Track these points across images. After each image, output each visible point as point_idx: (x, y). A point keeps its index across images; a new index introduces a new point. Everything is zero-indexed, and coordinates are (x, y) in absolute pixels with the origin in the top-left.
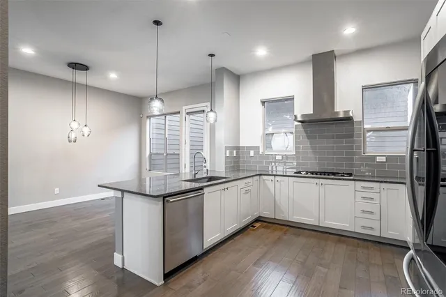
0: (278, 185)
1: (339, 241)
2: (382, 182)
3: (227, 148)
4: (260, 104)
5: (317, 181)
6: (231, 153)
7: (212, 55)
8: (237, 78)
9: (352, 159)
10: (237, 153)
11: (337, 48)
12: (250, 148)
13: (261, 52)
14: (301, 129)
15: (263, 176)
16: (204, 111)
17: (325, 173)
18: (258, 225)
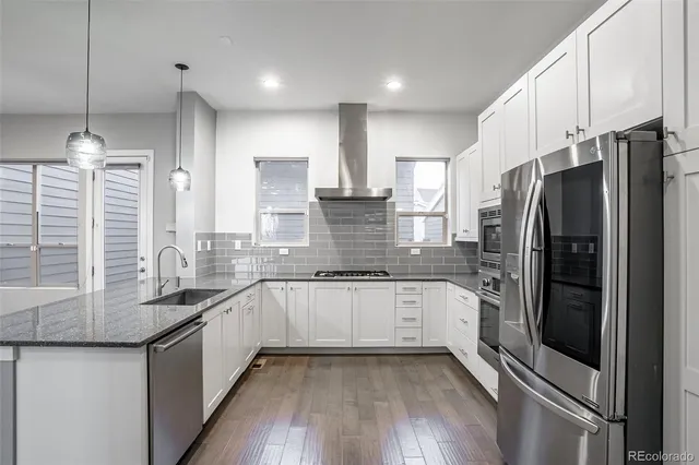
0: (291, 294)
1: (380, 363)
2: (423, 280)
3: (198, 236)
4: (254, 165)
5: (348, 284)
6: (204, 245)
7: (182, 67)
8: (214, 115)
9: (384, 253)
10: (213, 245)
11: (371, 102)
12: (234, 236)
13: (271, 82)
14: (318, 208)
15: (267, 283)
16: (139, 165)
17: (352, 273)
18: (262, 361)
